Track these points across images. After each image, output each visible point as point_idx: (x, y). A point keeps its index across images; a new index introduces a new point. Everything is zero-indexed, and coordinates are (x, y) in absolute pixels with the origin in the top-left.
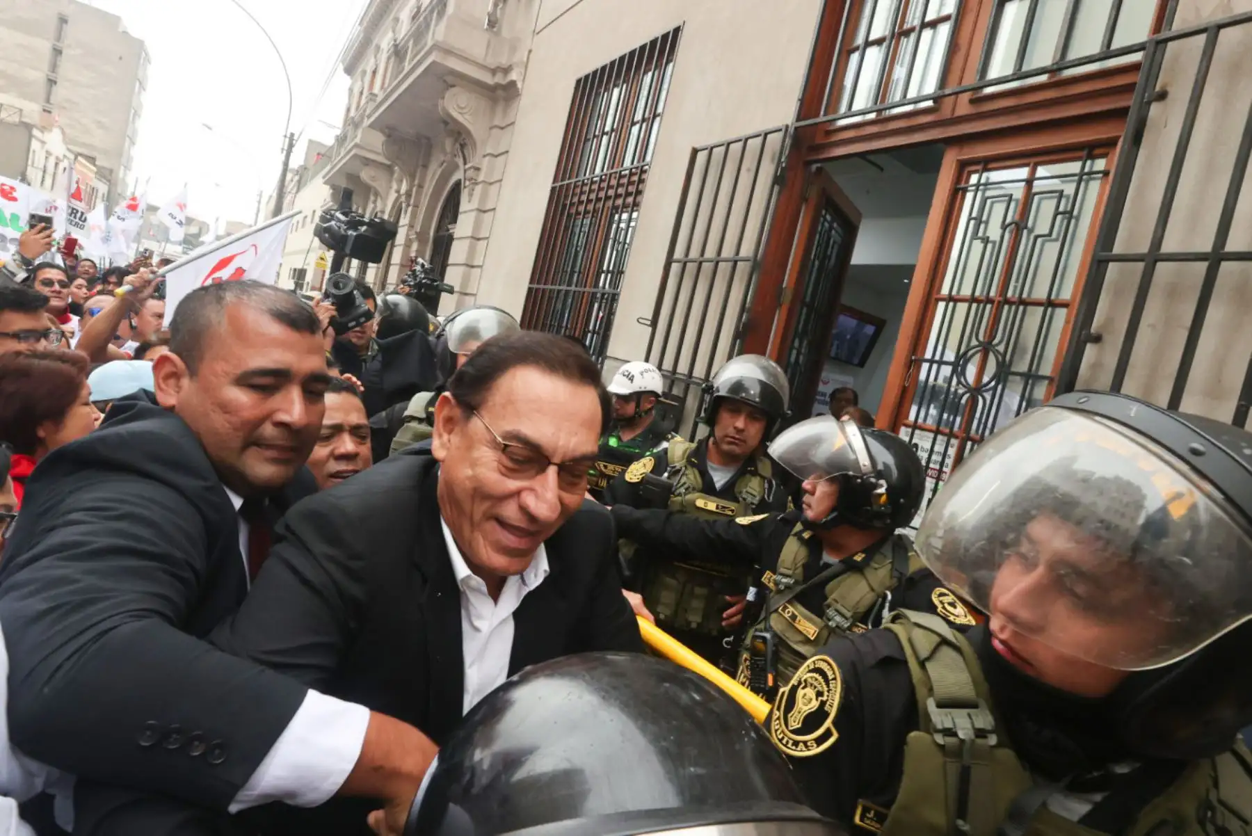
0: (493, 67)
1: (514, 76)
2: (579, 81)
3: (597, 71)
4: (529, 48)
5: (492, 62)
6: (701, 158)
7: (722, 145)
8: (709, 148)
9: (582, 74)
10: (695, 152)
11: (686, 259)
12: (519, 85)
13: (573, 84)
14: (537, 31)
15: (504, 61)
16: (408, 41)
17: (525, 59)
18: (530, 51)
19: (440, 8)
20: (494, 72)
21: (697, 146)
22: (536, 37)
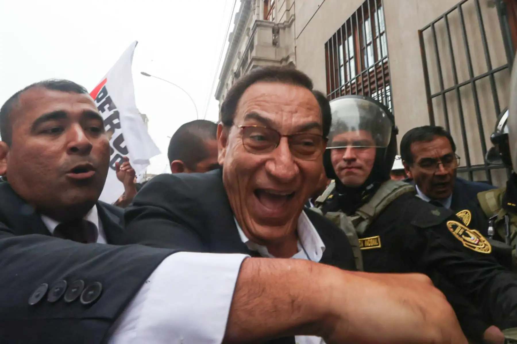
0: (280, 60)
1: (291, 60)
2: (326, 45)
3: (335, 34)
4: (295, 46)
5: (279, 58)
6: (425, 34)
7: (429, 26)
8: (431, 25)
9: (327, 40)
10: (421, 32)
11: (443, 91)
12: (294, 63)
13: (324, 46)
14: (296, 37)
15: (285, 56)
16: (239, 69)
17: (294, 51)
18: (296, 47)
19: (251, 48)
20: (281, 62)
21: (421, 28)
22: (297, 41)
